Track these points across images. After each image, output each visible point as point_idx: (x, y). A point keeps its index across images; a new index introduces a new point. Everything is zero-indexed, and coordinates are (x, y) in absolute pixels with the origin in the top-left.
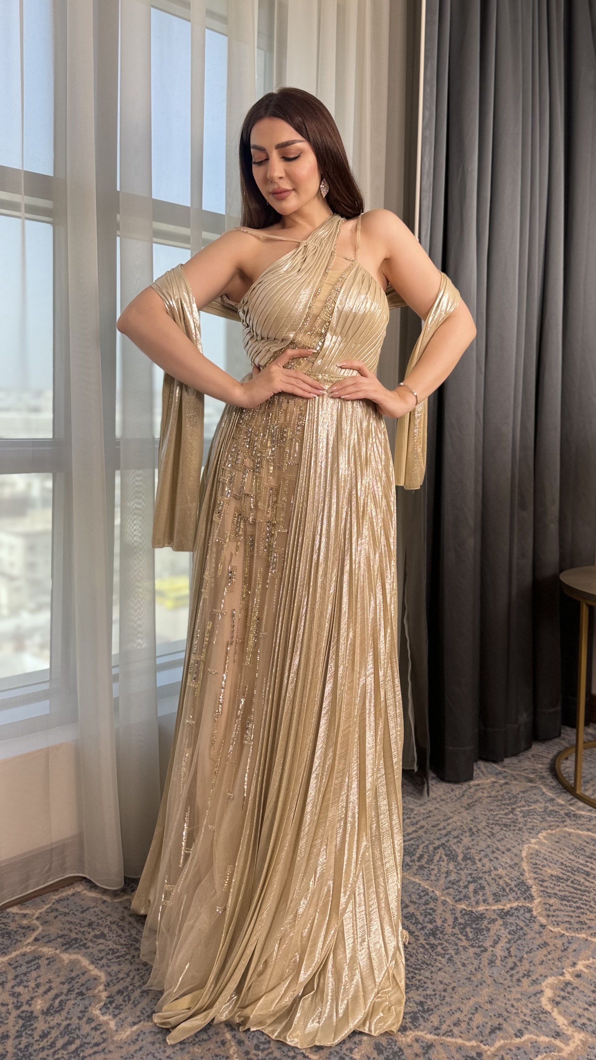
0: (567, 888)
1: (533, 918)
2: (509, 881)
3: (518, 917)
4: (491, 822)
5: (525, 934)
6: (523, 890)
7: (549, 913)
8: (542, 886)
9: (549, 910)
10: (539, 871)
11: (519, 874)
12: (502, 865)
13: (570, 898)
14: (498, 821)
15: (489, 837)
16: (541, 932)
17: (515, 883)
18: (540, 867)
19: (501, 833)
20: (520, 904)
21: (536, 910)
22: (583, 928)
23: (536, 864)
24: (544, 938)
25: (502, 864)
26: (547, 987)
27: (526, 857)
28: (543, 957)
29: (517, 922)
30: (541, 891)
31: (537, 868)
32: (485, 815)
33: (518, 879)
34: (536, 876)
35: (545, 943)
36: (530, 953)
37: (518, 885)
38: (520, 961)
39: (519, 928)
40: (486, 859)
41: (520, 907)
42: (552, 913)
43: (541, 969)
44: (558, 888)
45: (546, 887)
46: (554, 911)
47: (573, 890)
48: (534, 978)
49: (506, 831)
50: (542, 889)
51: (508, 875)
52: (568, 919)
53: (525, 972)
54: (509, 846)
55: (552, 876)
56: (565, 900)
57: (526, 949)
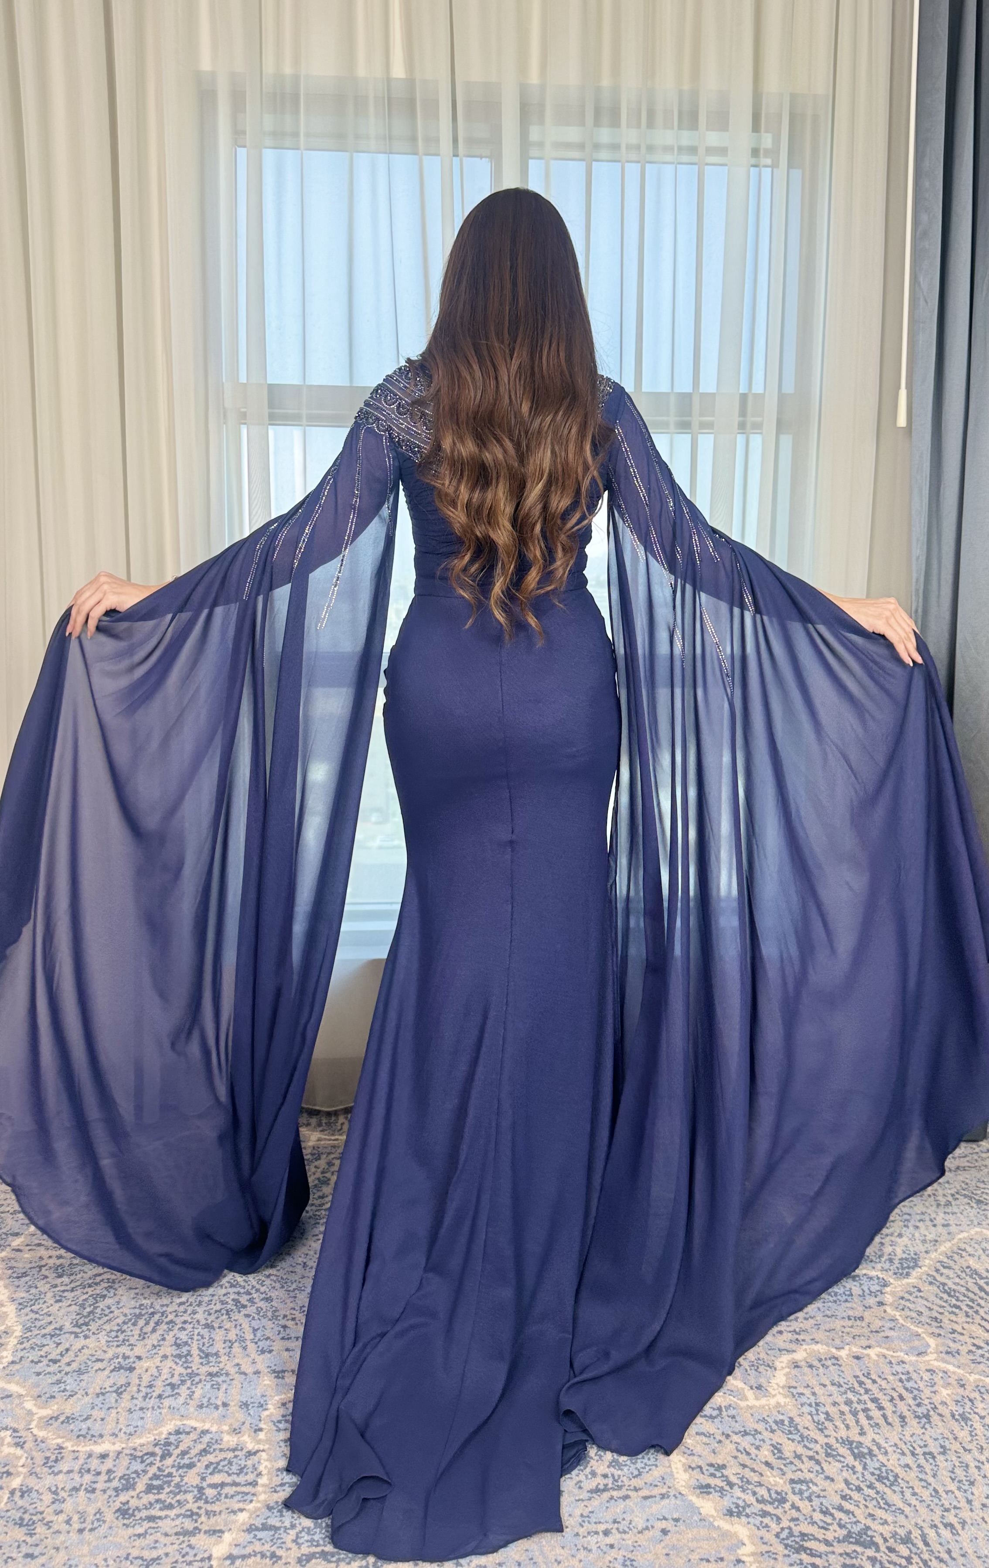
0: (971, 1285)
1: (879, 1293)
2: (899, 1251)
3: (861, 1285)
4: (964, 1192)
5: (846, 1301)
6: (905, 1265)
7: (907, 1296)
8: (937, 1270)
9: (911, 1294)
10: (956, 1257)
11: (923, 1250)
12: (913, 1235)
13: (957, 1294)
14: (976, 1194)
15: (938, 1205)
16: (870, 1307)
17: (904, 1256)
18: (964, 1254)
19: (962, 1207)
20: (881, 1276)
21: (896, 1287)
22: (930, 1325)
23: (964, 1250)
24: (866, 1313)
25: (917, 1235)
26: (806, 1350)
27: (960, 1239)
28: (839, 1327)
29: (853, 1288)
30: (928, 1275)
31: (958, 1254)
32: (967, 1184)
33: (915, 1254)
34: (945, 1260)
35: (862, 1317)
36: (829, 1317)
37: (906, 1259)
38: (806, 1319)
39: (847, 1293)
40: (902, 1224)
41: (878, 1278)
42: (911, 1298)
43: (820, 1335)
44: (957, 1280)
45: (942, 1274)
46: (917, 1297)
47: (976, 1290)
48: (800, 1337)
49: (972, 1207)
50: (935, 1274)
51: (906, 1246)
52: (922, 1309)
53: (798, 1330)
54: (951, 1222)
55: (968, 1267)
56: (949, 1295)
57: (829, 1313)
